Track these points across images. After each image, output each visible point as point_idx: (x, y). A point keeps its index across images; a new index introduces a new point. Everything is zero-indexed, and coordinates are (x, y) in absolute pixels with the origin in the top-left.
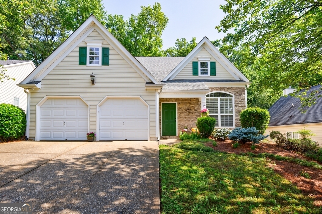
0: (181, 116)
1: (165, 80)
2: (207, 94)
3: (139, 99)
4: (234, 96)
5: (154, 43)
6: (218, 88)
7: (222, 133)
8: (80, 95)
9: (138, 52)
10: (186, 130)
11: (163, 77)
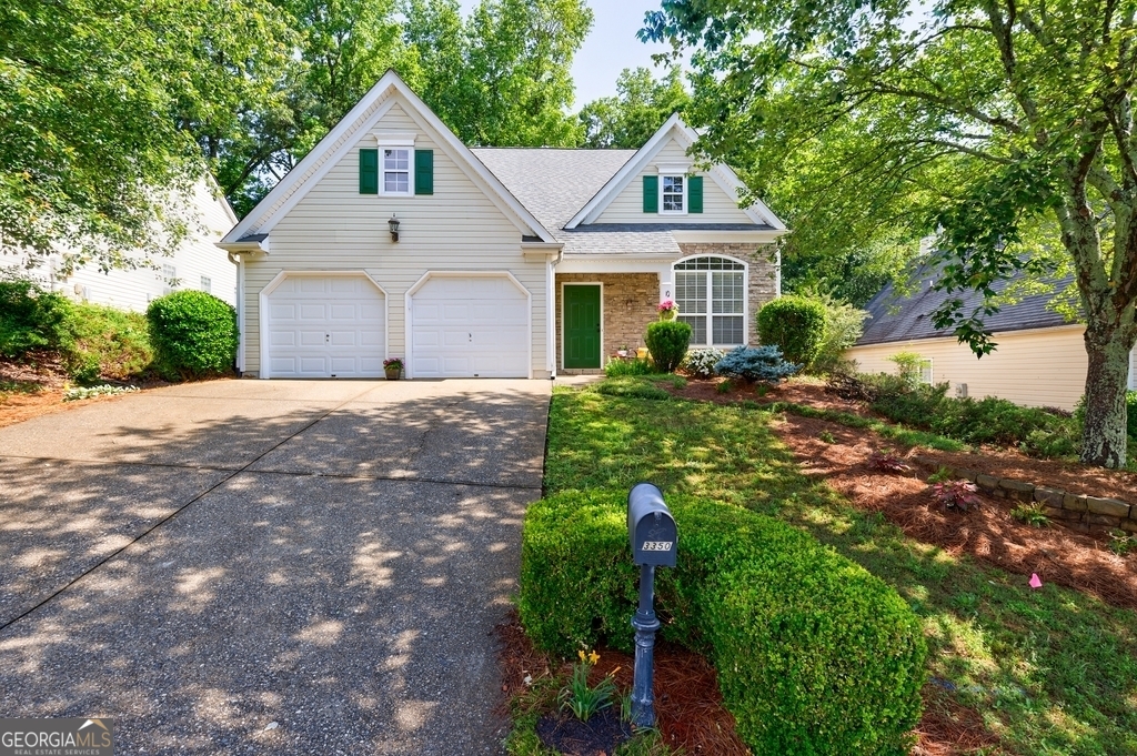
0: (612, 319)
1: (573, 225)
2: (678, 262)
3: (505, 278)
4: (746, 265)
5: (550, 89)
6: (708, 245)
7: (705, 360)
8: (363, 269)
9: (500, 118)
10: (623, 353)
11: (568, 215)
